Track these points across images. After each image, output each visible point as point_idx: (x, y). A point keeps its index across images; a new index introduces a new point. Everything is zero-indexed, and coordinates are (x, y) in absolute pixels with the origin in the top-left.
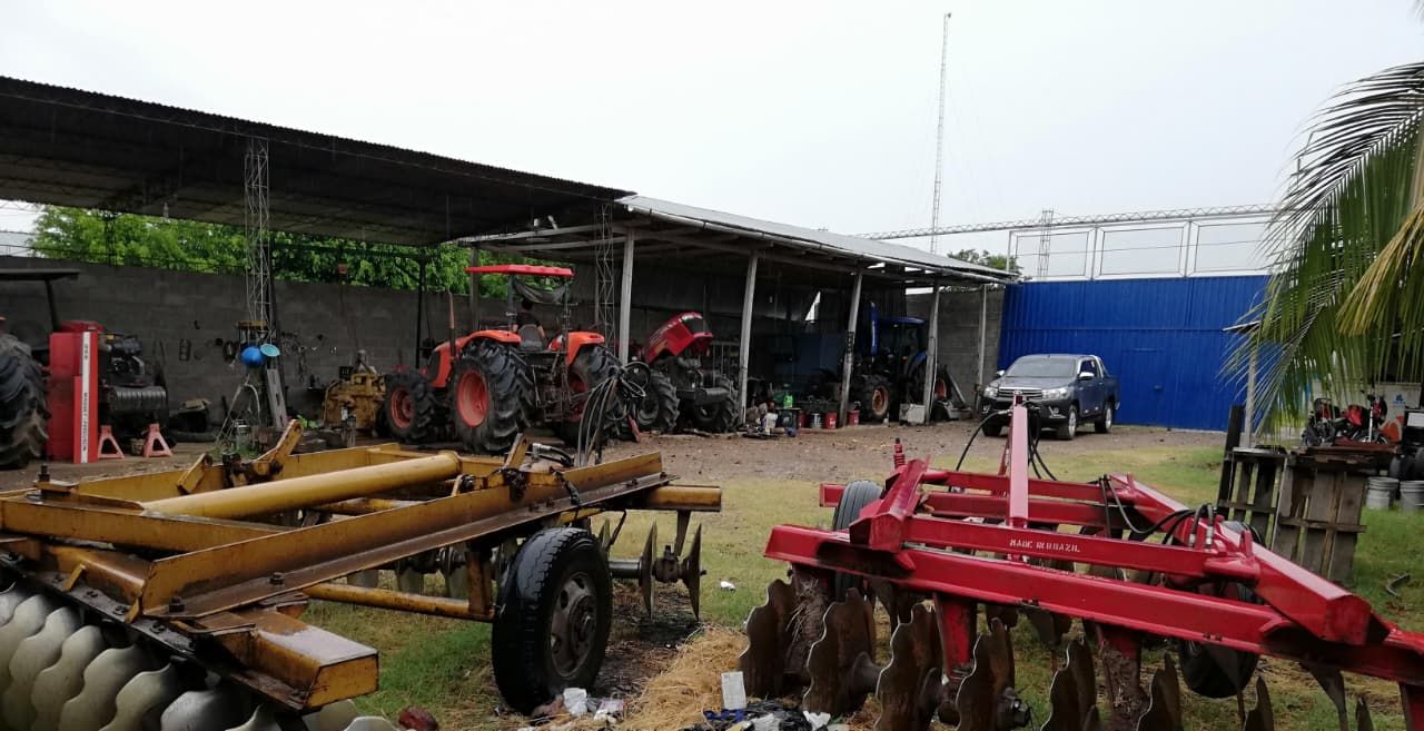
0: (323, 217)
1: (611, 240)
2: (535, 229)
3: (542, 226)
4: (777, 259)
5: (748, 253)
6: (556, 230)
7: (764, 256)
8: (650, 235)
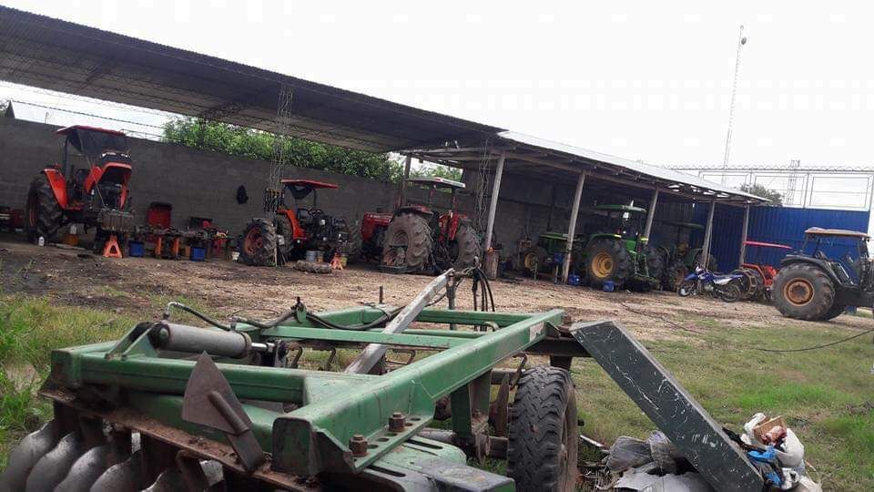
0: (321, 132)
1: (490, 158)
2: (446, 148)
3: (450, 146)
4: (599, 176)
5: (580, 171)
6: (458, 149)
7: (590, 174)
8: (515, 156)
